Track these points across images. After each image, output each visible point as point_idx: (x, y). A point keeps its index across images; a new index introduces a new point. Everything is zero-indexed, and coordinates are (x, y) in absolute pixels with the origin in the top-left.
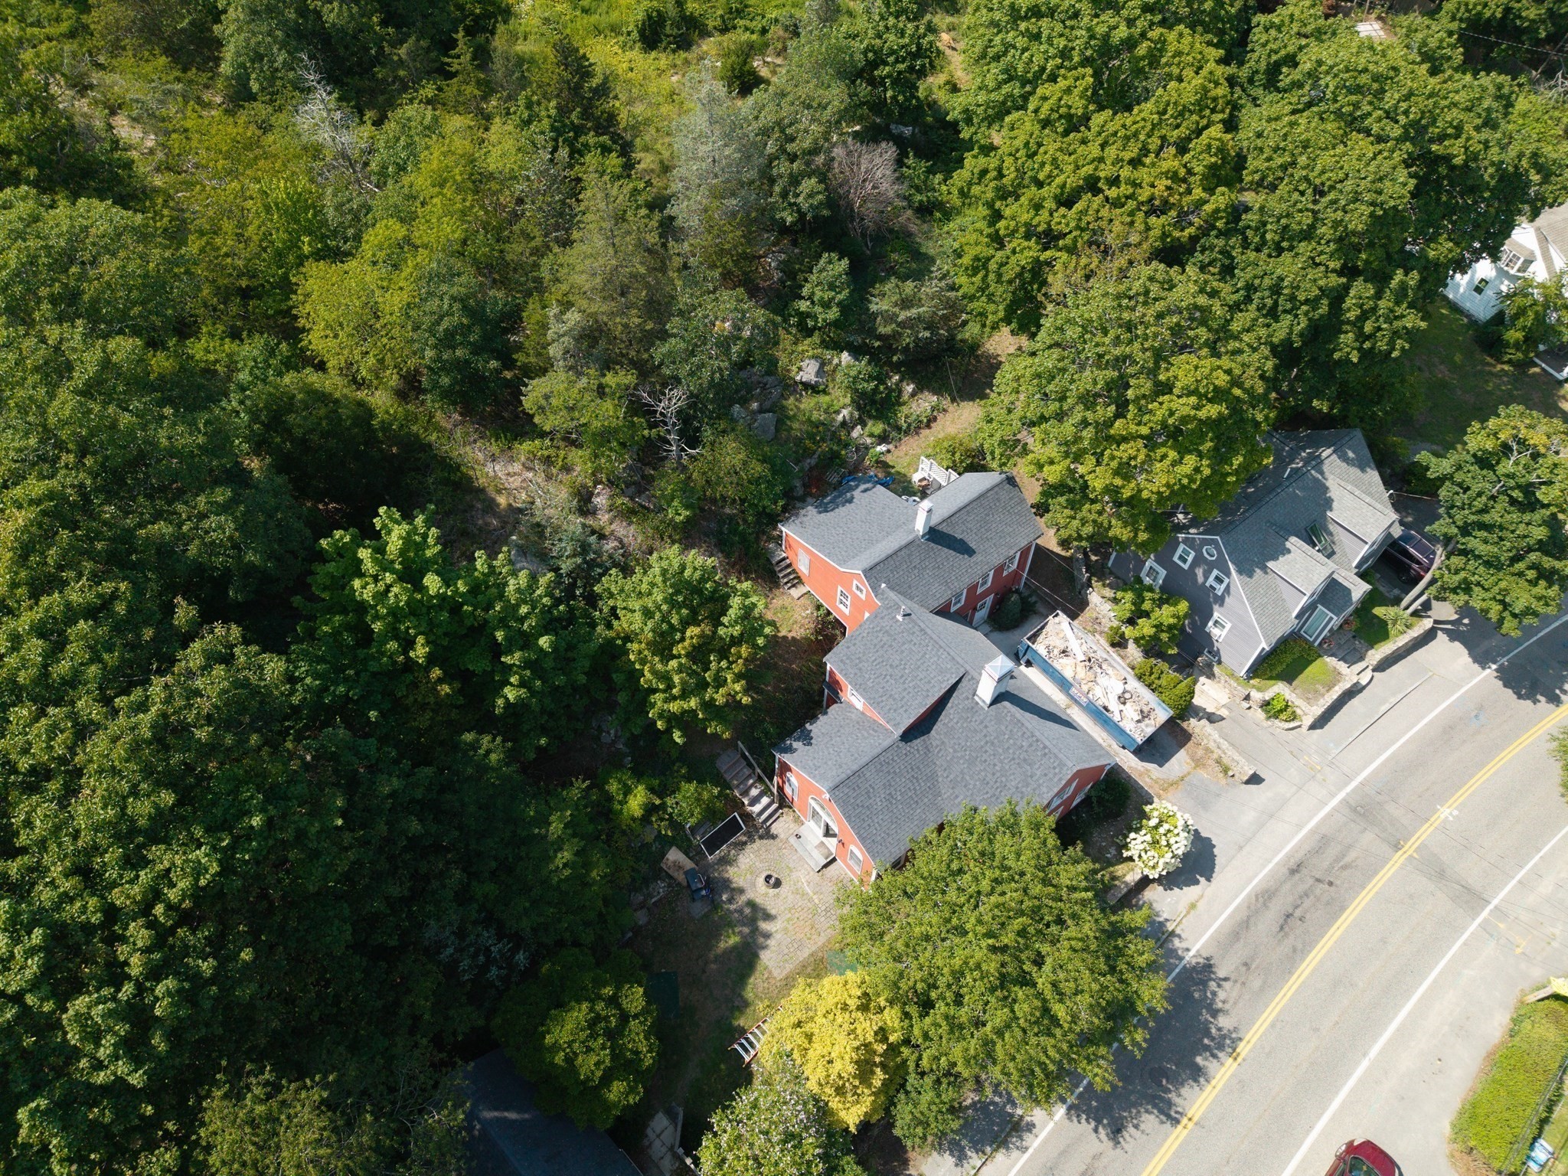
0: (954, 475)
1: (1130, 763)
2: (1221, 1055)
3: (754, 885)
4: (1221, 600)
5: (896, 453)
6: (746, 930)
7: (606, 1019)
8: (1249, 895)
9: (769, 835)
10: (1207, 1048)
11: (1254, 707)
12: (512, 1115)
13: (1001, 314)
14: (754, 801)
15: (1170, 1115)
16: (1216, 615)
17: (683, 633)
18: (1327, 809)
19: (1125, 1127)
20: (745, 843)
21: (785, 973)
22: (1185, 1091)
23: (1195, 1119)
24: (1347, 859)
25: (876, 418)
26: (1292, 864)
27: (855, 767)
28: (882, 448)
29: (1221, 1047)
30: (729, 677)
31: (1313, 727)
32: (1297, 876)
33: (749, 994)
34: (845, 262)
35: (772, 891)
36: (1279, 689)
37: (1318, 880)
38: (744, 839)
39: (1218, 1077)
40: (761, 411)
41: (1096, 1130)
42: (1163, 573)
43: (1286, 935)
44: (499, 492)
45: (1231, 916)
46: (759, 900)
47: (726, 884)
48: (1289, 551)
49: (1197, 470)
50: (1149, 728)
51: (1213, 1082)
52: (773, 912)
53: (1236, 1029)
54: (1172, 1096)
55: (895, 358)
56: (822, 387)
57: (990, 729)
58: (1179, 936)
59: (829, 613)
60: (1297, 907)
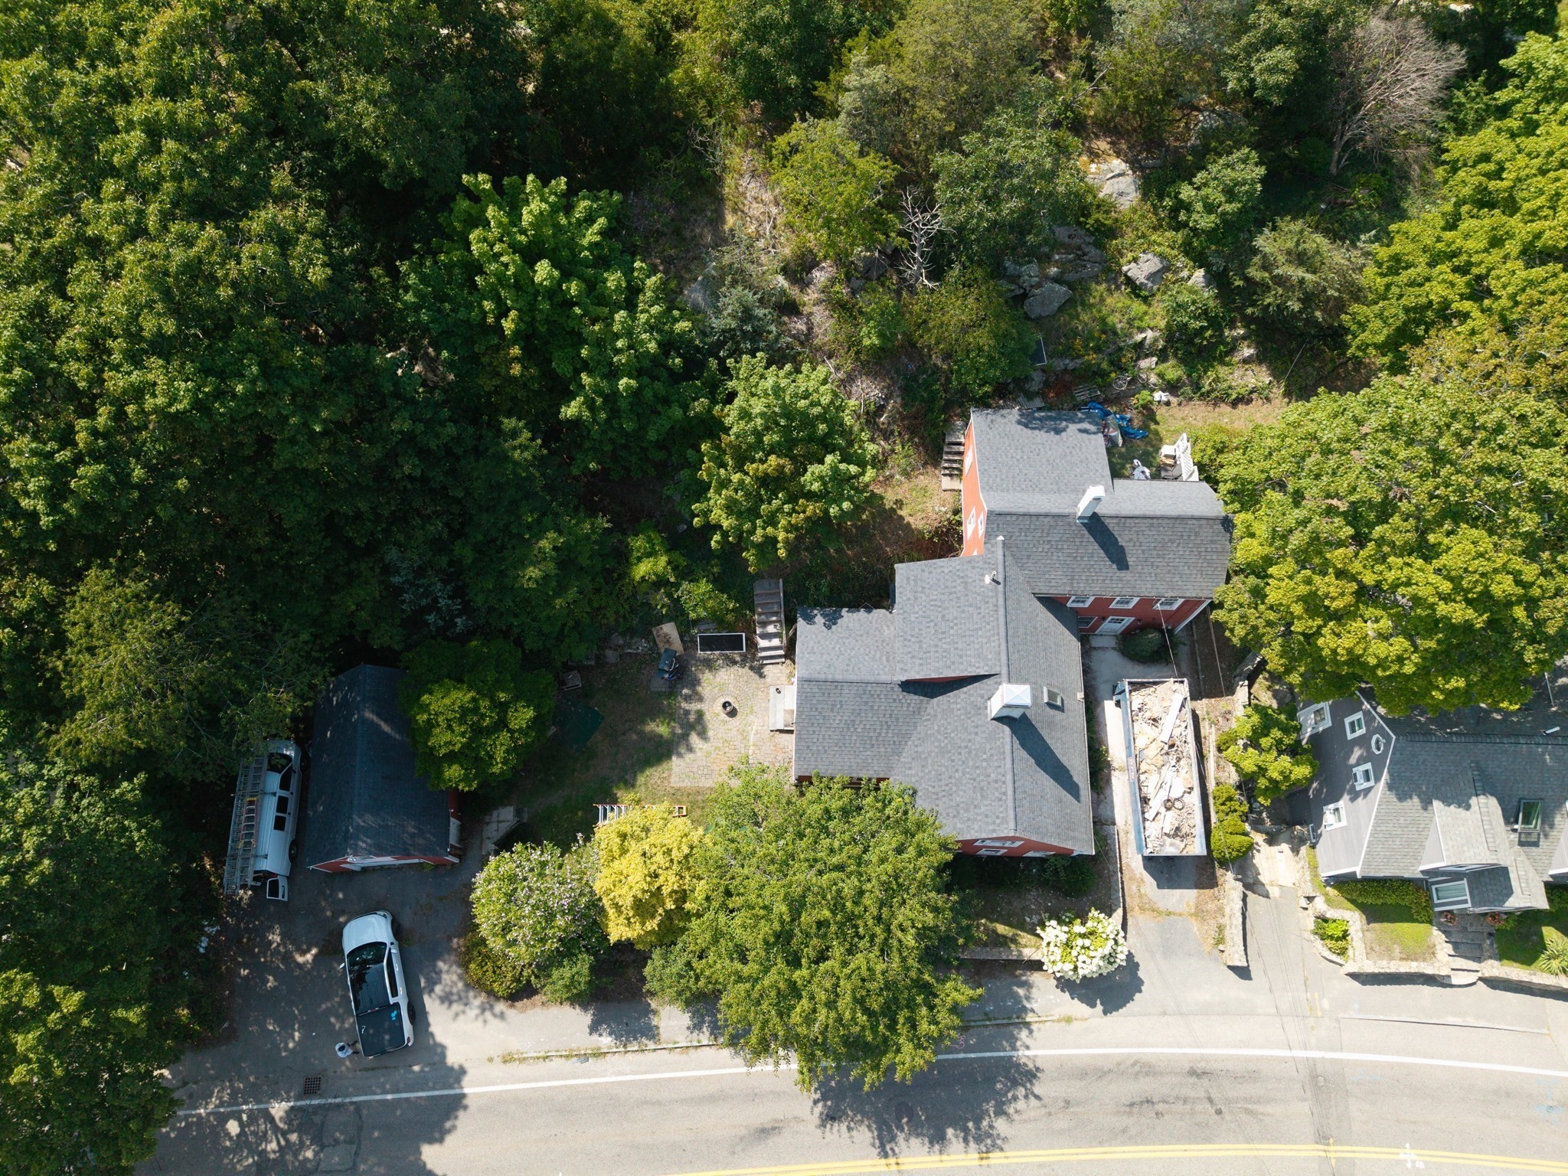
0: (1196, 477)
1: (1132, 862)
2: (972, 1144)
3: (714, 700)
4: (1355, 795)
5: (1174, 410)
6: (679, 731)
7: (483, 716)
8: (1129, 1056)
9: (759, 671)
10: (966, 1130)
11: (1310, 912)
12: (386, 728)
13: (1380, 338)
14: (766, 636)
15: (885, 1145)
16: (1341, 804)
17: (768, 455)
18: (1285, 1053)
19: (840, 1121)
20: (735, 663)
21: (681, 785)
22: (915, 1142)
23: (902, 1167)
24: (1259, 1108)
25: (1183, 361)
26: (1201, 1066)
27: (839, 677)
28: (1159, 395)
29: (979, 1140)
30: (783, 522)
31: (1354, 976)
32: (1194, 1079)
33: (641, 779)
34: (1261, 171)
35: (723, 716)
36: (1353, 919)
37: (1210, 1100)
38: (738, 659)
39: (952, 1157)
40: (1056, 280)
41: (816, 1102)
42: (1328, 723)
43: (1130, 1114)
44: (735, 211)
45: (1093, 1056)
46: (707, 717)
47: (695, 683)
48: (1468, 807)
49: (1400, 660)
50: (1171, 849)
51: (944, 1157)
52: (710, 733)
53: (1005, 1139)
54: (901, 1137)
55: (1249, 311)
56: (1144, 293)
57: (978, 739)
58: (1031, 1032)
59: (960, 523)
60: (1165, 1102)
